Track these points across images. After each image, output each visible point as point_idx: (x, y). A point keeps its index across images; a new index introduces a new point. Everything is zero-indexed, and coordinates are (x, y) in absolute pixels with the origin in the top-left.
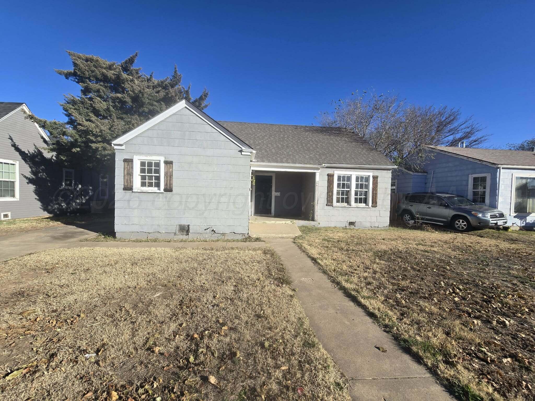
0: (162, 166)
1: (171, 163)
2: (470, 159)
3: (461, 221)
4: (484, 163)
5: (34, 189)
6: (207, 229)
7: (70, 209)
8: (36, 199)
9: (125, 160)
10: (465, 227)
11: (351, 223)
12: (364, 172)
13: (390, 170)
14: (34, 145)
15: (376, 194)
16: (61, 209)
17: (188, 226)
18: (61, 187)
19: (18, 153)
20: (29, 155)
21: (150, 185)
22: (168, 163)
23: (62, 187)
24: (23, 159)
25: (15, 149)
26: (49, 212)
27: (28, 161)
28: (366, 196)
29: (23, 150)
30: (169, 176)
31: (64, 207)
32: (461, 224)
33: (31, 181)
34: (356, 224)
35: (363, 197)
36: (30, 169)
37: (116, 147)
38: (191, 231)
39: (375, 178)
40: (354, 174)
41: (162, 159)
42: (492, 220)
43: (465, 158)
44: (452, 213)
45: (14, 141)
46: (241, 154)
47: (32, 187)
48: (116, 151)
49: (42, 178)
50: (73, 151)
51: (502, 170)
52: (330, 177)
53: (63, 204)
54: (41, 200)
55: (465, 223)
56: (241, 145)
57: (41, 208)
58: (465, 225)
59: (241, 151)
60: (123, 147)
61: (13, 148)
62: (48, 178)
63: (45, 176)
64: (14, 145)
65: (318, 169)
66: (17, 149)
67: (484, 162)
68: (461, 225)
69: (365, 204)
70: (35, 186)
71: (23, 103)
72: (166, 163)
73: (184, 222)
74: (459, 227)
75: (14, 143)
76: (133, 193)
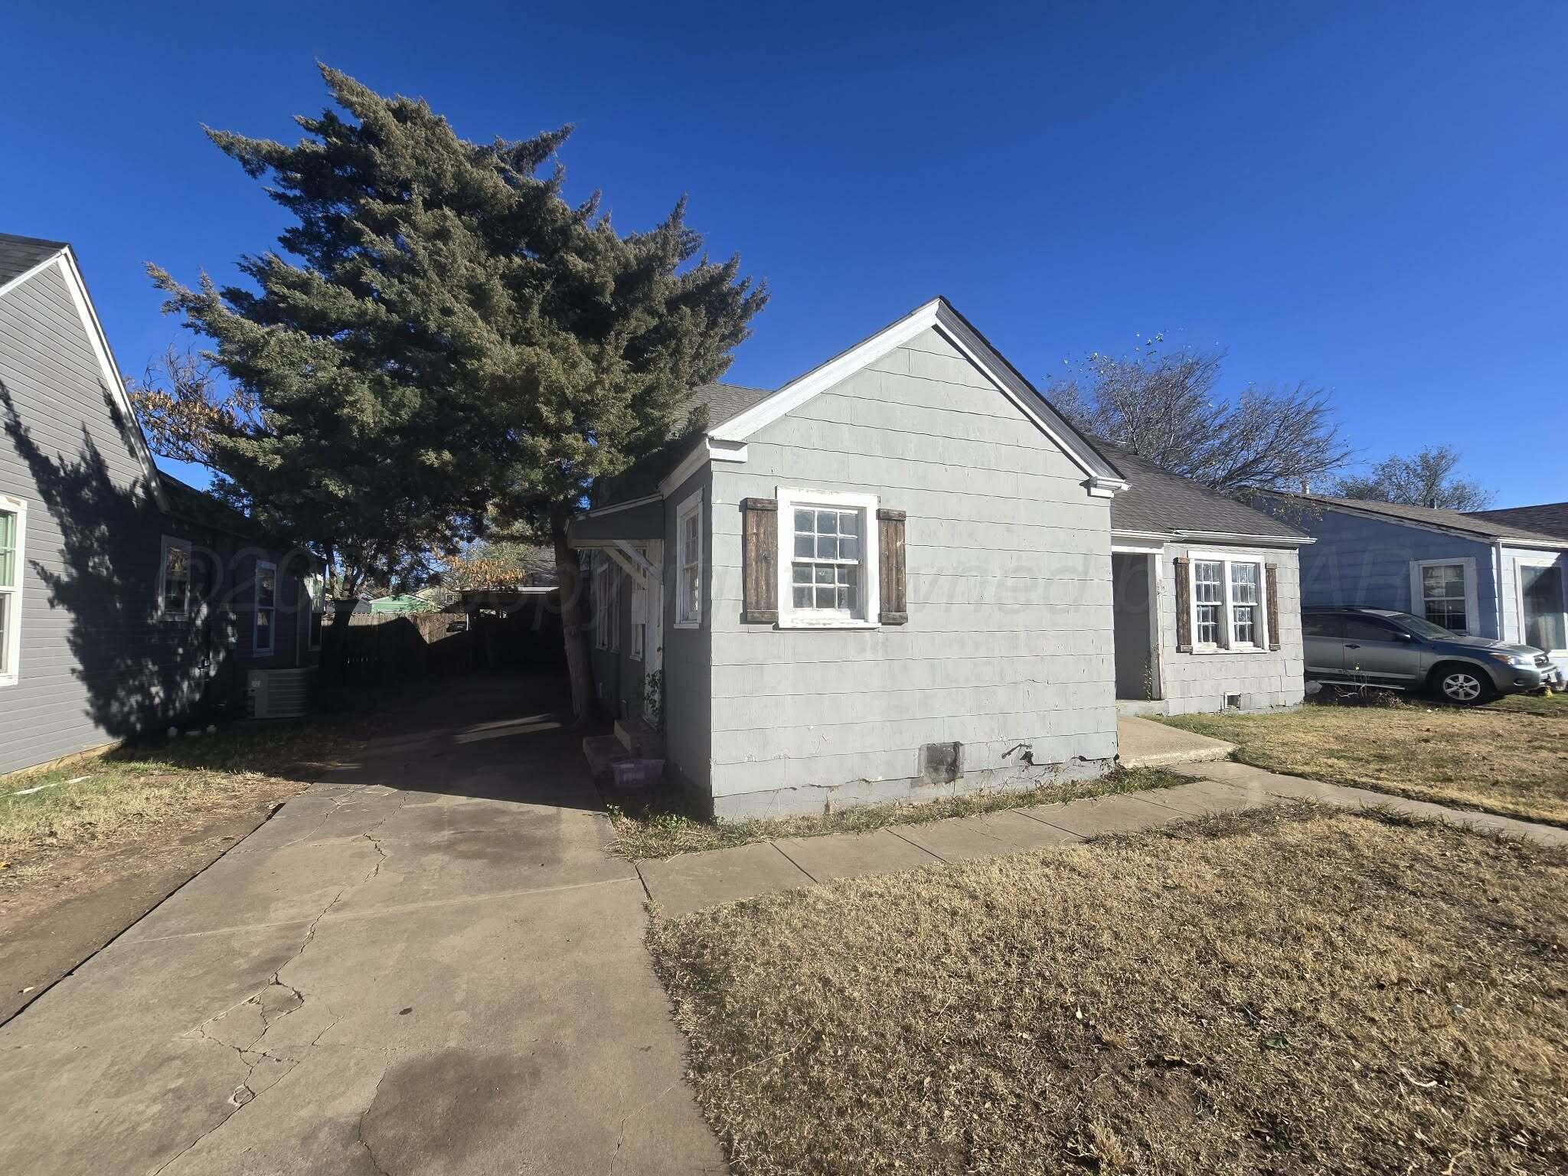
0: (872, 526)
1: (901, 519)
2: (1408, 524)
3: (1461, 677)
4: (1453, 533)
5: (72, 626)
6: (1009, 753)
7: (174, 708)
8: (73, 671)
9: (746, 506)
10: (1476, 694)
11: (1233, 700)
12: (1244, 553)
13: (1294, 549)
14: (84, 430)
15: (1275, 613)
16: (147, 709)
17: (956, 746)
18: (152, 618)
19: (27, 463)
20: (62, 473)
21: (826, 600)
22: (891, 521)
23: (155, 617)
24: (42, 492)
25: (16, 448)
26: (113, 731)
27: (57, 504)
28: (1215, 619)
29: (44, 451)
30: (893, 564)
31: (157, 700)
32: (1460, 684)
33: (62, 594)
34: (1242, 702)
35: (1211, 623)
36: (62, 539)
37: (715, 453)
38: (965, 766)
39: (1271, 571)
40: (1229, 557)
41: (871, 504)
42: (1543, 672)
43: (1393, 521)
44: (1429, 659)
45: (17, 407)
46: (1089, 494)
47: (64, 619)
48: (714, 466)
49: (99, 576)
50: (428, 463)
51: (1503, 551)
52: (1180, 566)
53: (154, 690)
54: (89, 676)
55: (1475, 682)
56: (1090, 466)
57: (87, 714)
58: (1473, 688)
59: (1088, 484)
60: (741, 454)
61: (11, 442)
62: (115, 579)
63: (107, 569)
64: (14, 429)
65: (1158, 544)
66: (25, 447)
67: (1453, 530)
68: (1461, 687)
69: (1251, 644)
70: (72, 616)
71: (62, 246)
72: (883, 516)
73: (942, 737)
74: (1456, 693)
75: (16, 416)
76: (778, 635)
